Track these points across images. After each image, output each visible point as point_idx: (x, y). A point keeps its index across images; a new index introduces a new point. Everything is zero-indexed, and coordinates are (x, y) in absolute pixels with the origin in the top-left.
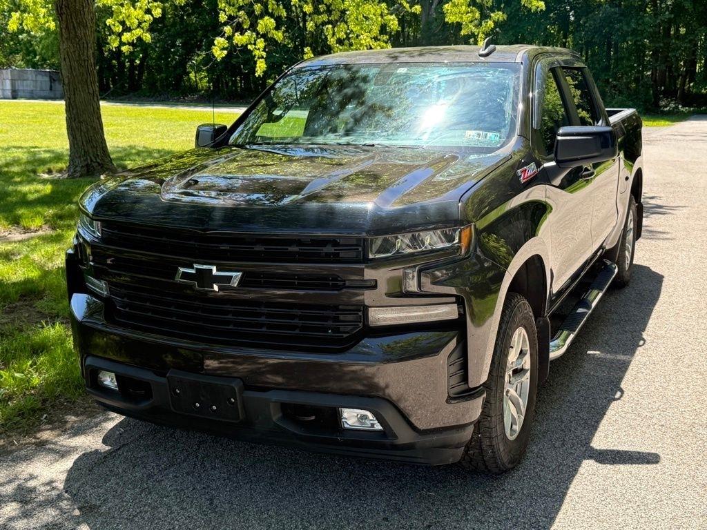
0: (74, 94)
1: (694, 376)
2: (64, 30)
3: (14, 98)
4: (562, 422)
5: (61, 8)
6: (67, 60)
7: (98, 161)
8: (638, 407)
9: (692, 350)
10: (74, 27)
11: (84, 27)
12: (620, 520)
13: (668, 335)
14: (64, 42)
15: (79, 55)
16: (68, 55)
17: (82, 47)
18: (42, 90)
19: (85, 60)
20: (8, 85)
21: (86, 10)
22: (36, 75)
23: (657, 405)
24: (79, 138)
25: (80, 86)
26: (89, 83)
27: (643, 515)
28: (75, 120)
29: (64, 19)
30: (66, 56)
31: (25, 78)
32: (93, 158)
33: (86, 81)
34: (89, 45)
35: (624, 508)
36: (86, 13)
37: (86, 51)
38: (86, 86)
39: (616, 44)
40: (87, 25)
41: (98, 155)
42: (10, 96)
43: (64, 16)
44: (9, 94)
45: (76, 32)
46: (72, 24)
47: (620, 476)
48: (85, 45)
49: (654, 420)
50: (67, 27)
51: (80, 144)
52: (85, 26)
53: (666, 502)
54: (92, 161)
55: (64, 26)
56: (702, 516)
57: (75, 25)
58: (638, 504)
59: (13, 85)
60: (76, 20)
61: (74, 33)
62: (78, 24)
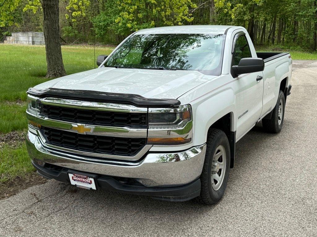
0: (50, 43)
6: (47, 28)
7: (59, 72)
10: (50, 13)
11: (54, 13)
14: (45, 20)
15: (52, 26)
16: (47, 26)
17: (53, 22)
19: (54, 28)
20: (31, 39)
21: (55, 6)
24: (51, 61)
25: (52, 40)
28: (50, 54)
31: (38, 36)
32: (57, 71)
33: (55, 38)
34: (56, 22)
36: (55, 8)
37: (55, 24)
38: (55, 40)
41: (59, 70)
43: (46, 10)
44: (31, 42)
46: (49, 12)
48: (55, 22)
51: (52, 65)
54: (57, 72)
55: (46, 14)
57: (51, 13)
60: (51, 11)
61: (50, 16)
62: (52, 12)
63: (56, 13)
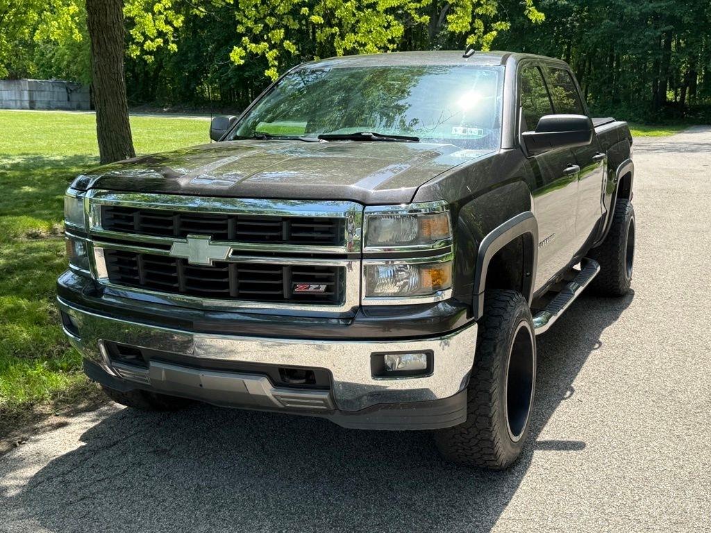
0: (105, 105)
1: (677, 353)
2: (95, 45)
3: (32, 108)
4: (559, 389)
5: (93, 24)
6: (99, 73)
8: (626, 377)
9: (676, 332)
10: (105, 42)
11: (114, 42)
12: (606, 461)
13: (656, 320)
14: (95, 56)
15: (110, 69)
16: (99, 68)
17: (112, 60)
18: (58, 101)
19: (114, 73)
20: (26, 97)
21: (116, 26)
22: (53, 86)
23: (643, 376)
24: (109, 147)
25: (110, 97)
26: (119, 95)
27: (626, 458)
28: (105, 129)
29: (95, 34)
30: (97, 69)
31: (43, 89)
33: (116, 93)
35: (610, 452)
36: (116, 29)
37: (116, 65)
38: (116, 98)
39: (618, 56)
40: (117, 41)
42: (28, 107)
43: (96, 32)
44: (27, 104)
45: (106, 47)
46: (103, 40)
47: (607, 429)
48: (116, 59)
49: (639, 388)
50: (98, 42)
51: (110, 152)
52: (116, 42)
53: (645, 448)
55: (96, 42)
56: (676, 459)
58: (622, 450)
59: (31, 96)
60: (107, 36)
61: (104, 48)
62: (109, 39)
63: (118, 41)
